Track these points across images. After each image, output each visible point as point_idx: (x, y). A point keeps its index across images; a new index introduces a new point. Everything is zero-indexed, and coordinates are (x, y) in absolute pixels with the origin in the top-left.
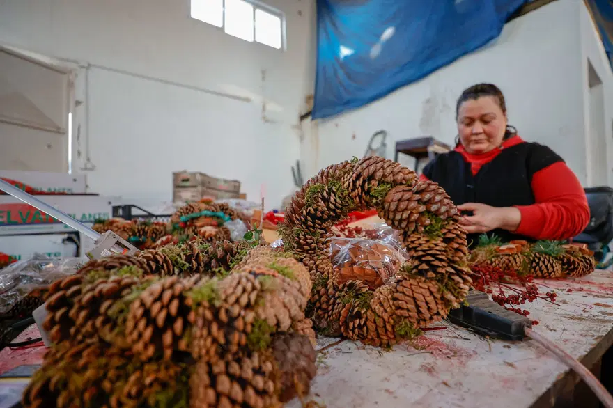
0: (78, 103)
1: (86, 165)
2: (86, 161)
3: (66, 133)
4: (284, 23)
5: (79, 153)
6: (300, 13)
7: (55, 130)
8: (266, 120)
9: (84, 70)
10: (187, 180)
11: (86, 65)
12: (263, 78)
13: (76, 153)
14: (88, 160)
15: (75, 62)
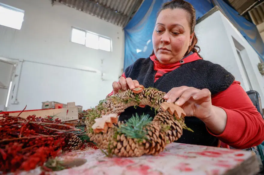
0: (16, 76)
1: (14, 102)
2: (15, 100)
3: (8, 89)
4: (112, 42)
5: (12, 97)
6: (118, 38)
7: (3, 87)
8: (103, 80)
9: (21, 63)
10: (47, 105)
11: (23, 61)
12: (102, 63)
13: (11, 97)
14: (16, 100)
15: (18, 60)
